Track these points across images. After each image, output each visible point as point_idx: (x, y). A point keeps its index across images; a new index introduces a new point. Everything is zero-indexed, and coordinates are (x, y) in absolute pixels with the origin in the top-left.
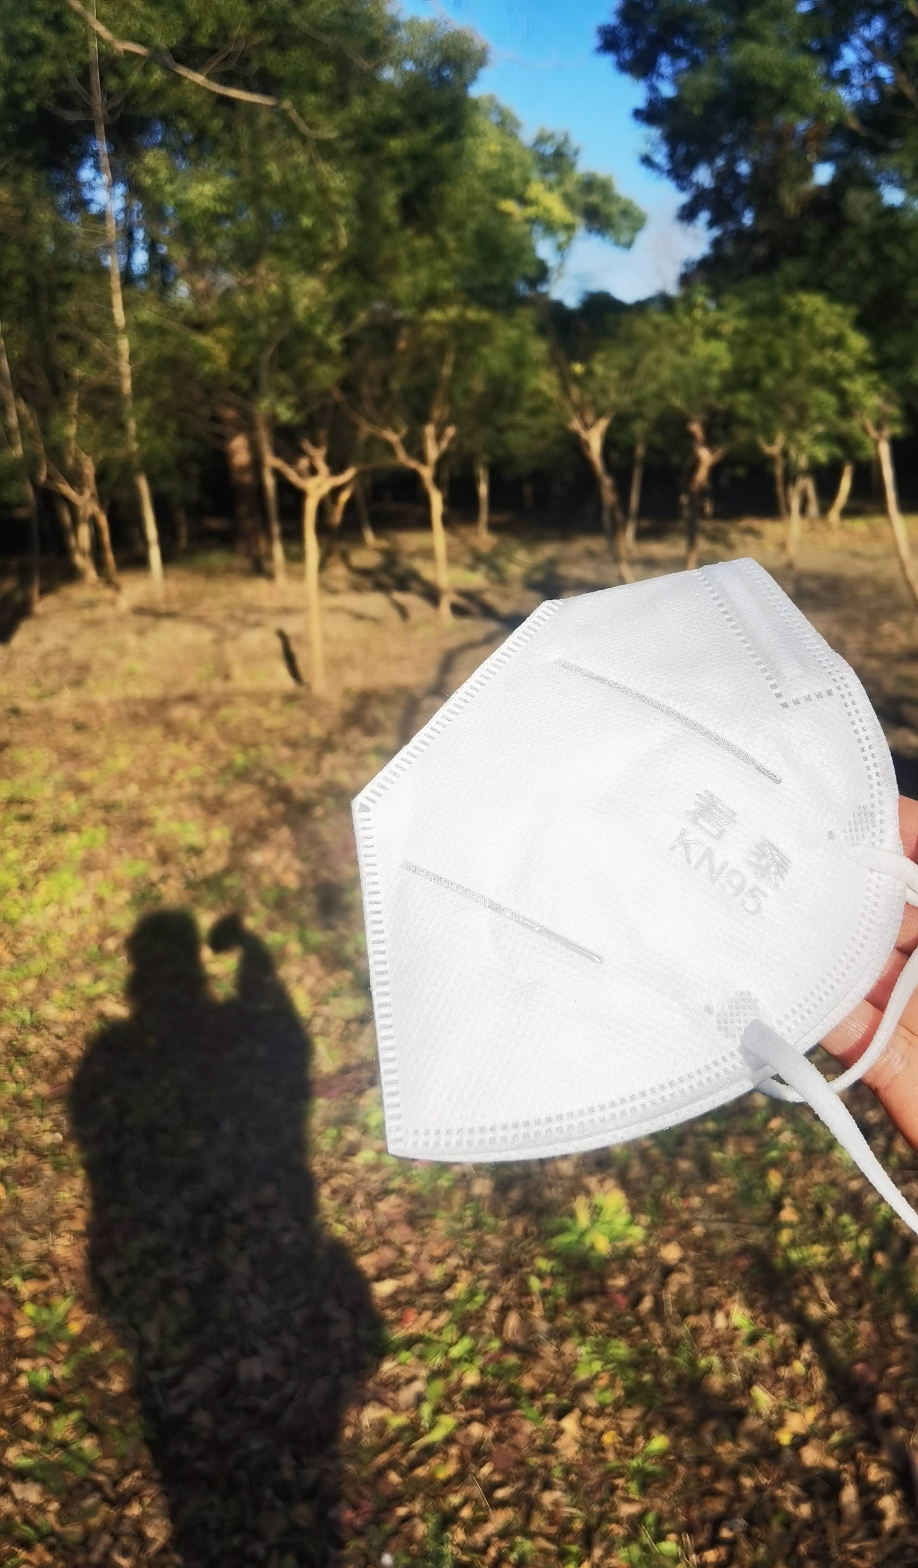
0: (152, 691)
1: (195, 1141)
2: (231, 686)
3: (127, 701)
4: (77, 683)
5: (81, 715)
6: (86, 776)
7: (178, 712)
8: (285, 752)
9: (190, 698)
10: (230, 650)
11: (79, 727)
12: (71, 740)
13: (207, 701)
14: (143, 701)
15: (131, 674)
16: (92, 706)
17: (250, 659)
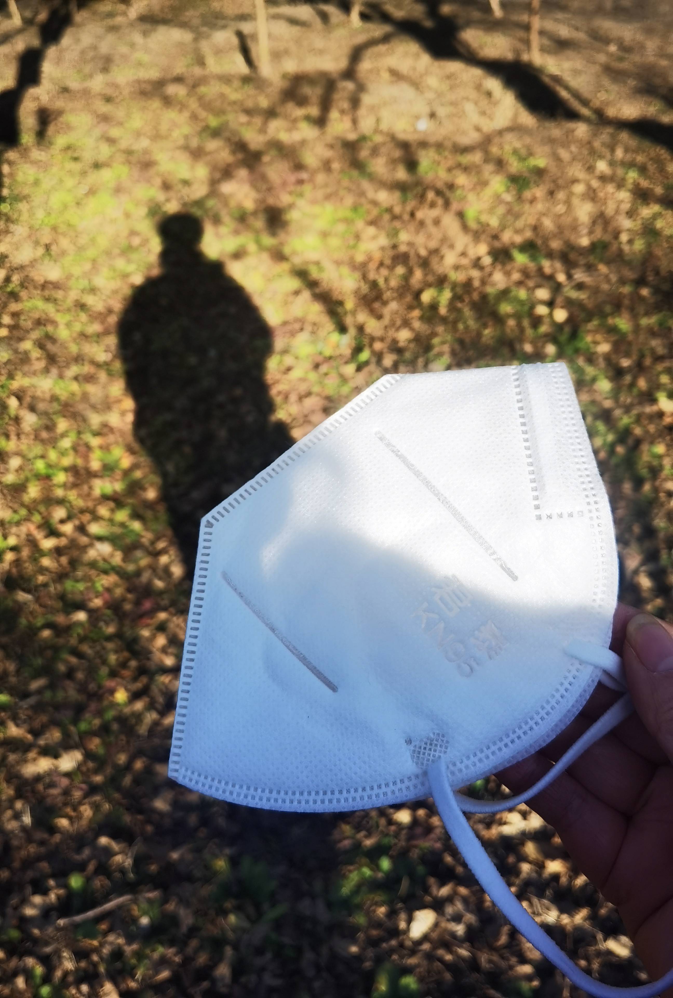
0: (154, 74)
1: (193, 360)
2: (207, 72)
3: (139, 82)
4: (105, 70)
5: (109, 91)
6: (115, 132)
7: (172, 89)
8: (243, 118)
9: (179, 80)
10: (205, 47)
11: (108, 99)
12: (104, 108)
13: (190, 82)
14: (149, 82)
15: (140, 64)
16: (116, 86)
17: (218, 52)
